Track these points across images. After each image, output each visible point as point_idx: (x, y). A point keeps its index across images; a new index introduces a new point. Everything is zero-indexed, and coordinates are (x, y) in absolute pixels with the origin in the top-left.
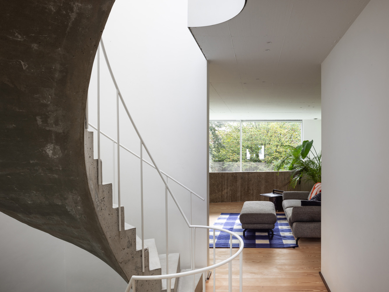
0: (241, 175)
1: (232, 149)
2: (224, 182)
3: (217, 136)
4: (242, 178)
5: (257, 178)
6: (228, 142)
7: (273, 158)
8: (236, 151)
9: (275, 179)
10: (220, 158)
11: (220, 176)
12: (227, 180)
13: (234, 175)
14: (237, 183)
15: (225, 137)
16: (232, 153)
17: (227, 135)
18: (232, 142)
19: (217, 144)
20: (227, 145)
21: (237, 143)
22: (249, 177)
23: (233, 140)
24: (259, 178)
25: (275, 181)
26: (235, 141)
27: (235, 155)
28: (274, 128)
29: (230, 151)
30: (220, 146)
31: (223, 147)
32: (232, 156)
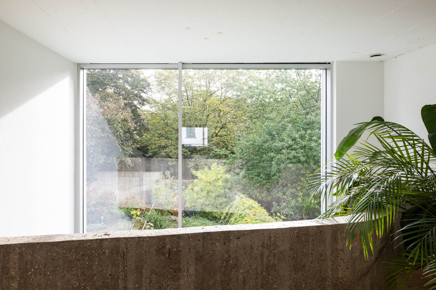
0: (195, 247)
1: (158, 132)
2: (125, 280)
3: (139, 115)
4: (199, 259)
5: (262, 255)
6: (154, 123)
7: (213, 143)
8: (163, 135)
9: (328, 253)
10: (143, 143)
11: (104, 253)
12: (139, 269)
13: (168, 247)
14: (182, 282)
15: (150, 118)
16: (159, 137)
17: (152, 114)
18: (159, 123)
19: (140, 126)
20: (152, 127)
21: (165, 125)
22: (228, 252)
23: (160, 121)
24: (266, 253)
25: (330, 263)
26: (162, 122)
27: (162, 140)
28: (215, 105)
29: (156, 135)
30: (143, 128)
31: (147, 129)
32: (158, 141)
